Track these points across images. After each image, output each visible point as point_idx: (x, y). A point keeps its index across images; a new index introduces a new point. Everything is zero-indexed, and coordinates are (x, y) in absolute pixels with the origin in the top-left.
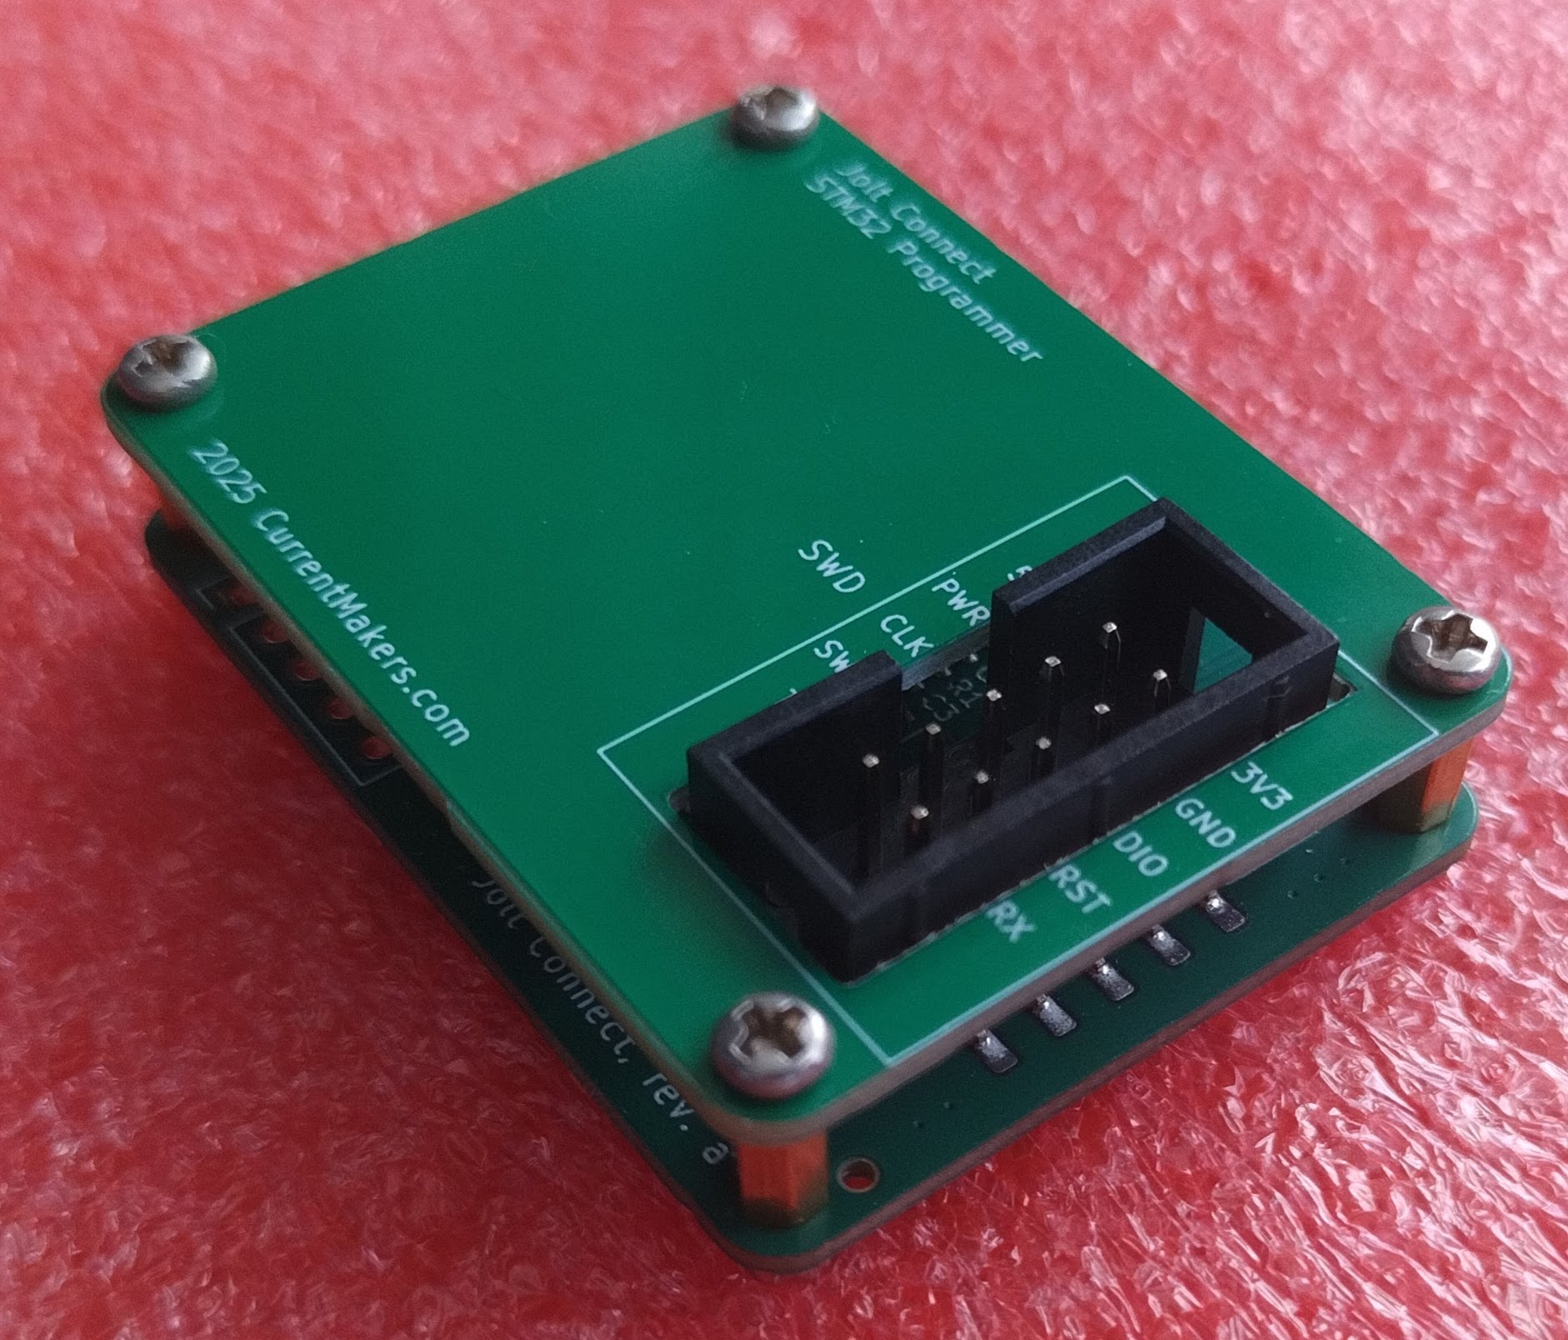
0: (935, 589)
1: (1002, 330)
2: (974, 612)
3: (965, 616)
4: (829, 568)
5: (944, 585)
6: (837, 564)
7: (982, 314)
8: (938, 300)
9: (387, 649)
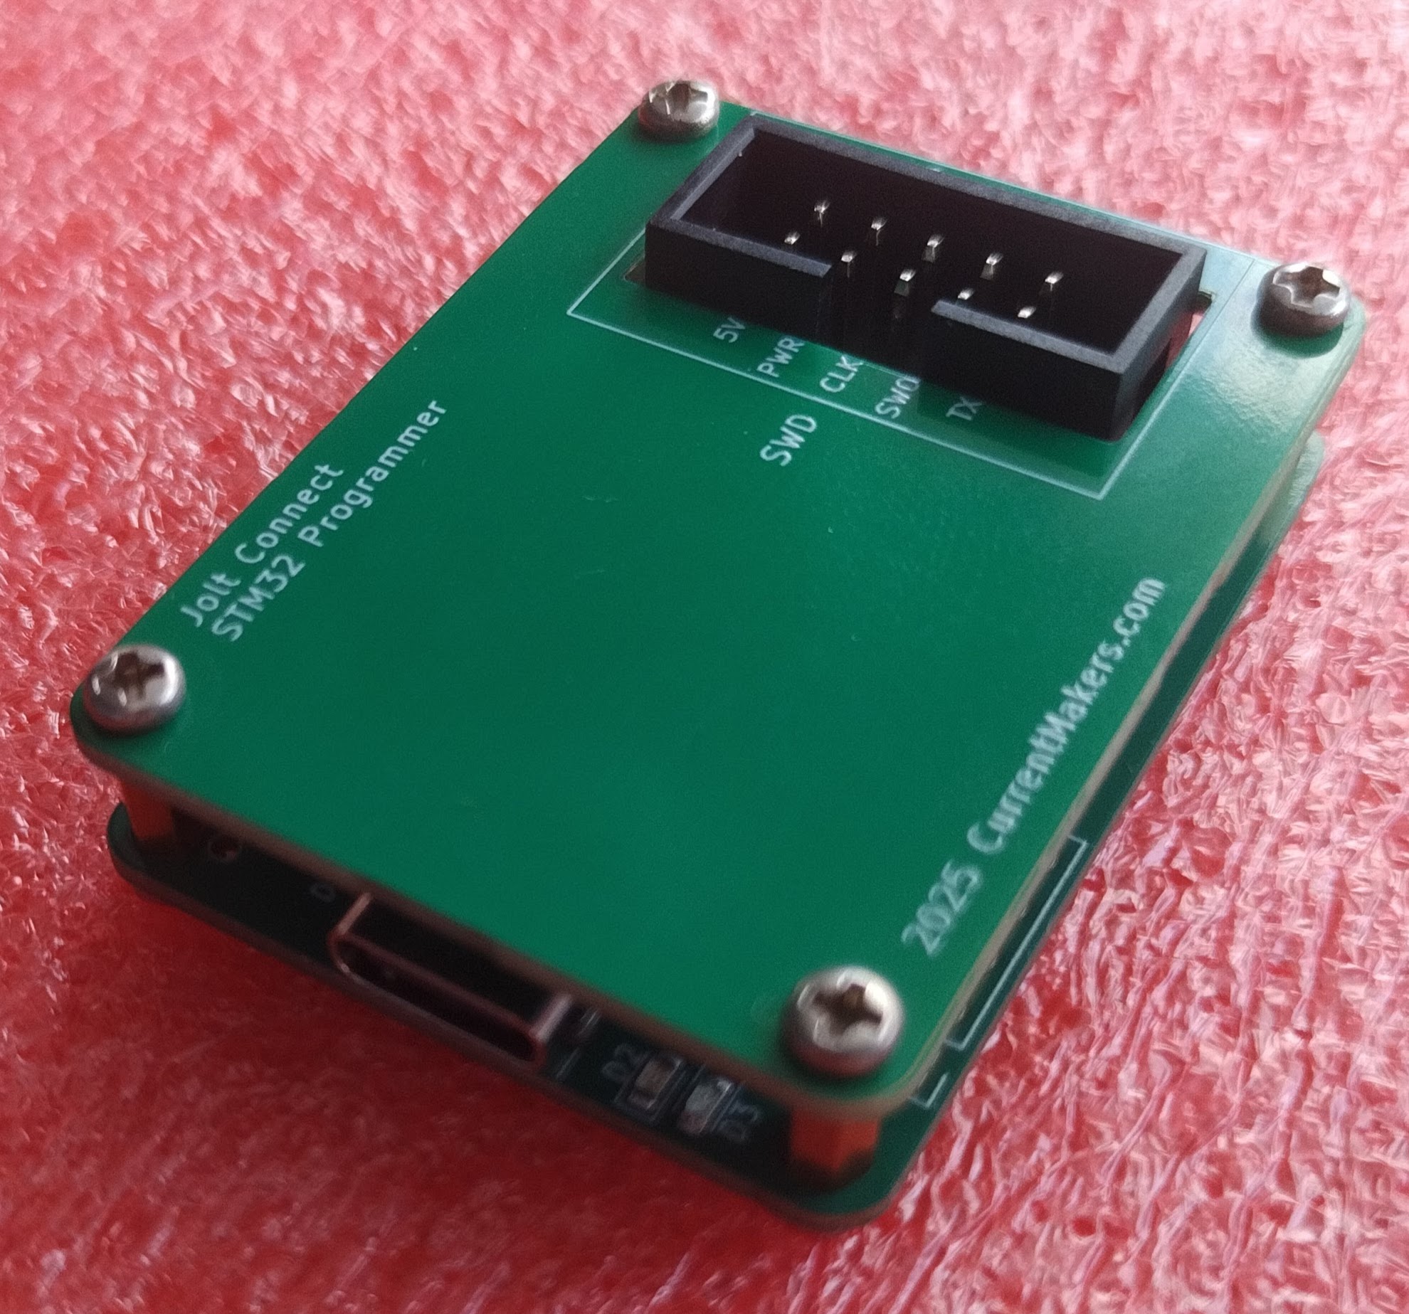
0: (776, 375)
1: (408, 436)
2: (790, 347)
3: (796, 350)
4: (794, 440)
5: (769, 371)
6: (785, 438)
7: (388, 456)
8: (379, 490)
9: (1089, 676)
